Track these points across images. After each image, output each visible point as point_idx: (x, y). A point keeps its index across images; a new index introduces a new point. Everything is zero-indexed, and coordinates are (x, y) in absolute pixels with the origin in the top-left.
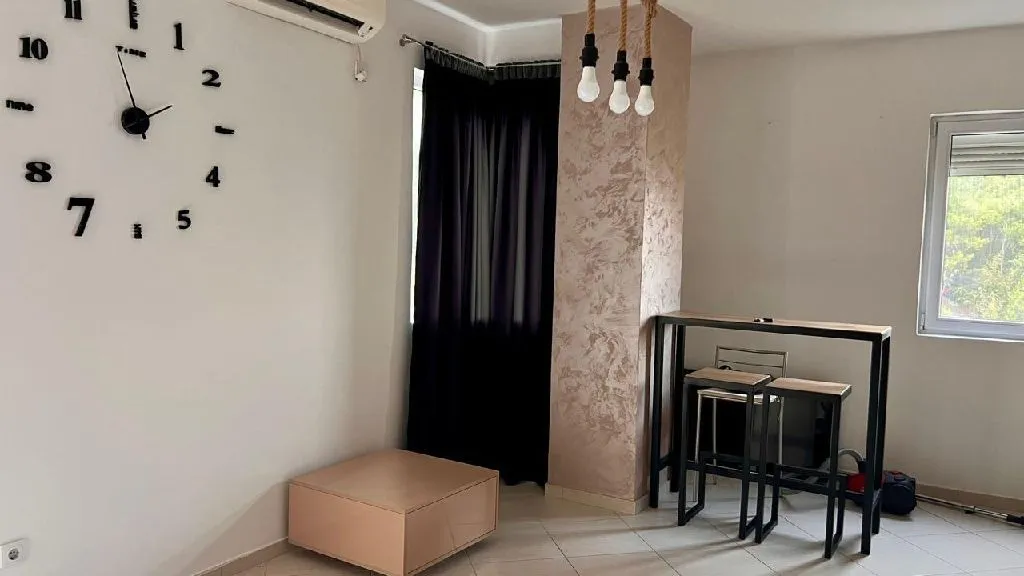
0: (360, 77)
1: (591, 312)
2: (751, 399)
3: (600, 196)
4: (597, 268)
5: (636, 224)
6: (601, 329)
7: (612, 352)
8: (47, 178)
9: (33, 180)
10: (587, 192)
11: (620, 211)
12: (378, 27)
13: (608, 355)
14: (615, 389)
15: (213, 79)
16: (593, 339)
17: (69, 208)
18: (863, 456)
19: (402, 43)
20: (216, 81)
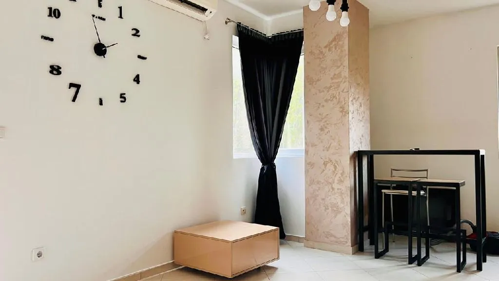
0: (207, 37)
1: (324, 150)
2: (410, 193)
3: (326, 92)
4: (326, 128)
5: (345, 103)
6: (329, 159)
7: (335, 169)
8: (59, 73)
9: (53, 74)
10: (319, 90)
11: (336, 98)
12: (214, 11)
13: (334, 172)
14: (338, 189)
15: (136, 33)
16: (325, 164)
17: (70, 88)
18: (475, 224)
19: (226, 23)
20: (138, 34)
